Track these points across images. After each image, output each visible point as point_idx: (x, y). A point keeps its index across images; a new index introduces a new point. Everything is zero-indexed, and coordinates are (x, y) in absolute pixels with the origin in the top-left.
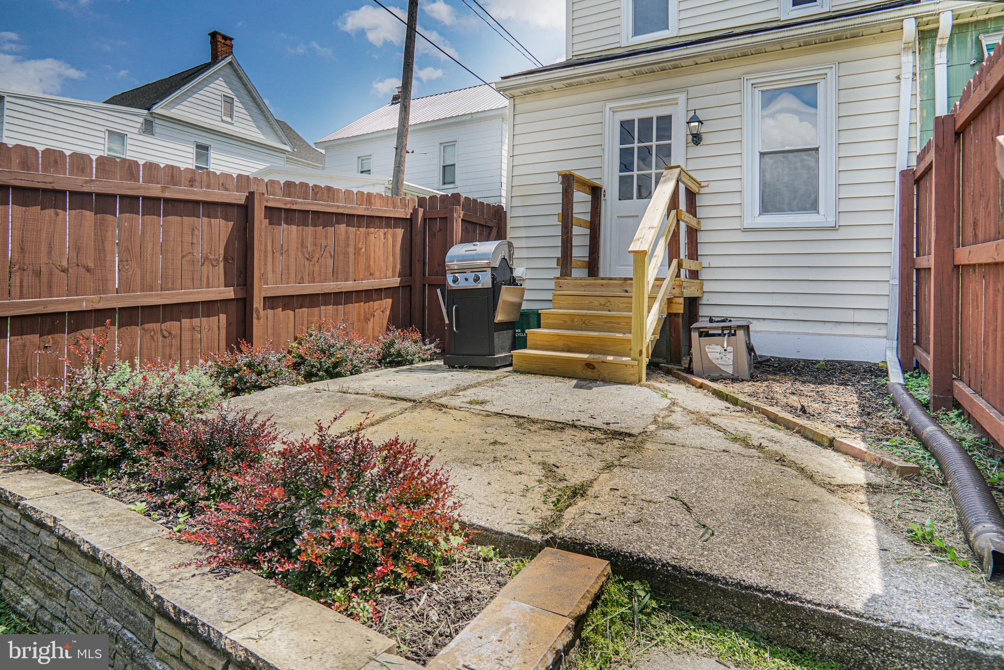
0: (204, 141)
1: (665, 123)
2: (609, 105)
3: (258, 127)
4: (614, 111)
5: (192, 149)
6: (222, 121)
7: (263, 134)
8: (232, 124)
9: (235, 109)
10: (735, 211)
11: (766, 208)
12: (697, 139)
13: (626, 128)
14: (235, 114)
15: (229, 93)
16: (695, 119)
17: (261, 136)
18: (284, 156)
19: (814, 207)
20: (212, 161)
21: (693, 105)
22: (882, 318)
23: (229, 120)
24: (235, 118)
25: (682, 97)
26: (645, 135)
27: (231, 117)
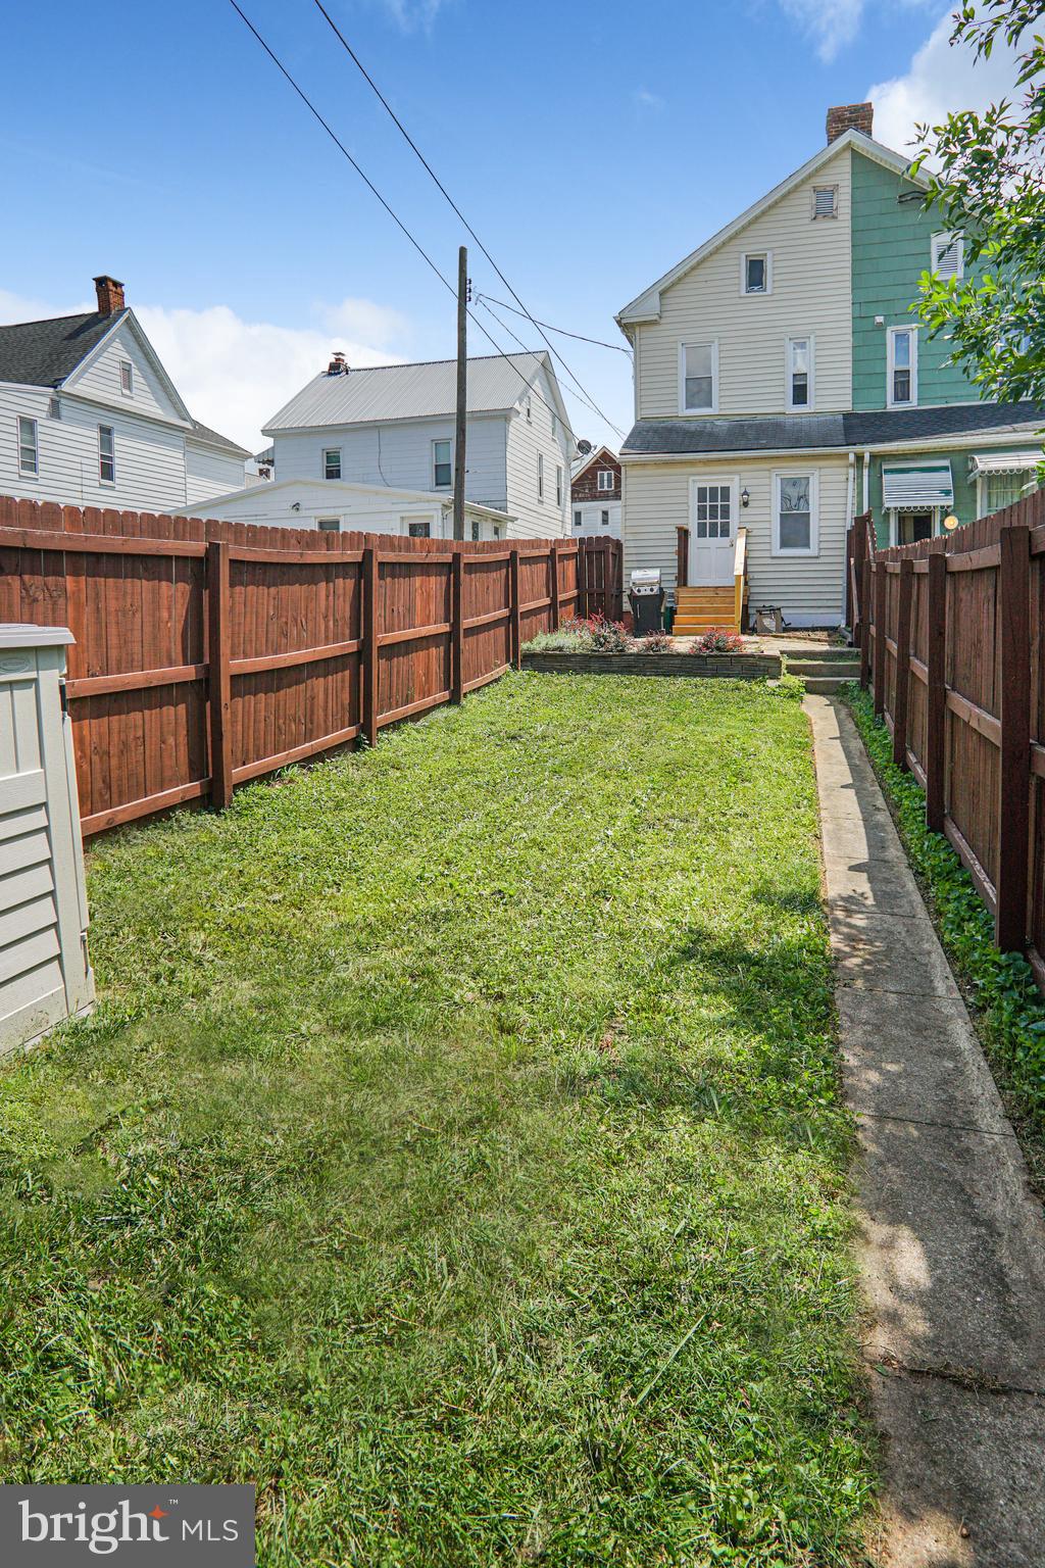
0: (107, 423)
1: (726, 491)
2: (692, 478)
3: (157, 400)
4: (694, 481)
5: (96, 434)
6: (123, 395)
7: (163, 408)
8: (132, 398)
9: (134, 378)
10: (767, 547)
11: (784, 544)
12: (746, 504)
13: (702, 492)
14: (134, 385)
15: (127, 358)
16: (745, 493)
17: (160, 412)
18: (184, 435)
19: (807, 545)
20: (116, 447)
21: (744, 483)
22: (839, 603)
23: (126, 392)
24: (134, 391)
25: (737, 478)
26: (714, 498)
27: (129, 388)
